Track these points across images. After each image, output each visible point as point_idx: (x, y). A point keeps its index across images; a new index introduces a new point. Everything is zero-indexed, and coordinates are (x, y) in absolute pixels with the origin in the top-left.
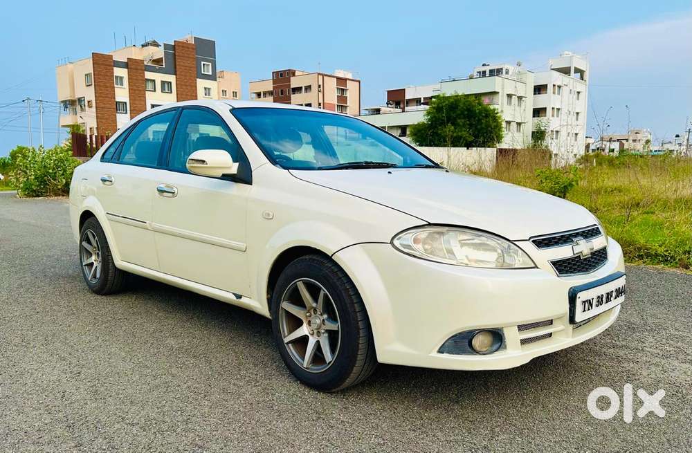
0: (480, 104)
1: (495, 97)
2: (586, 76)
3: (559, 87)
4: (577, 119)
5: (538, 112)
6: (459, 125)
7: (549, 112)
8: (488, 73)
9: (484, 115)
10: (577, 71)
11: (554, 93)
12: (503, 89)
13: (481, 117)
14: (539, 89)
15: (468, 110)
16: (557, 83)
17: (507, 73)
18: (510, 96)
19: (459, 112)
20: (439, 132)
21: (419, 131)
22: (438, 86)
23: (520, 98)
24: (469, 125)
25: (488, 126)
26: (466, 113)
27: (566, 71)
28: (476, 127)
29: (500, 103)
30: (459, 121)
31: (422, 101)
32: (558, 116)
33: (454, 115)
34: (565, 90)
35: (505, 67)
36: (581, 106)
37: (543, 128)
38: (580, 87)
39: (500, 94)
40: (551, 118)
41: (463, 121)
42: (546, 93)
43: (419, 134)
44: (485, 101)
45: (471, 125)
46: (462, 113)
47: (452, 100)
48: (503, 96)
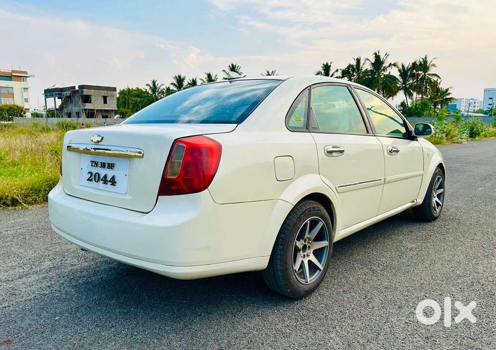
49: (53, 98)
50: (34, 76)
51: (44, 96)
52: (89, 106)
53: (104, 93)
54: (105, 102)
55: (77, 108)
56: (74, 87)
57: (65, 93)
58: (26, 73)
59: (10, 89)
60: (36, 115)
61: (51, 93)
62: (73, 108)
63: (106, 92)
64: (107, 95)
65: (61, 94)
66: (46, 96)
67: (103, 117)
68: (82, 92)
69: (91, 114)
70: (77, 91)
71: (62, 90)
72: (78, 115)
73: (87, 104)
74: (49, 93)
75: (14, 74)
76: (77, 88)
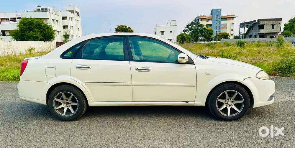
0: (43, 23)
1: (48, 20)
2: (80, 14)
3: (71, 18)
4: (79, 31)
5: (65, 27)
6: (35, 31)
7: (69, 27)
8: (41, 10)
9: (46, 27)
10: (76, 12)
11: (70, 20)
12: (50, 17)
13: (45, 29)
14: (64, 18)
15: (39, 25)
16: (71, 17)
17: (49, 11)
18: (53, 20)
19: (35, 26)
20: (27, 34)
21: (16, 33)
22: (20, 13)
23: (57, 21)
24: (40, 31)
25: (49, 32)
26: (38, 26)
27: (72, 12)
28: (43, 33)
29: (50, 23)
30: (35, 30)
31: (10, 20)
32: (72, 29)
33: (32, 27)
34: (73, 19)
35: (48, 8)
36: (79, 25)
37: (68, 34)
38: (78, 18)
39: (50, 19)
40: (70, 30)
41: (37, 29)
42: (67, 20)
43: (16, 35)
44: (44, 21)
45: (41, 32)
46: (36, 26)
47: (29, 20)
48: (51, 20)
49: (244, 28)
50: (238, 17)
51: (239, 27)
52: (262, 31)
53: (272, 23)
54: (273, 28)
55: (255, 33)
56: (255, 21)
57: (250, 24)
58: (234, 15)
59: (225, 25)
60: (236, 37)
61: (243, 25)
62: (253, 33)
63: (274, 22)
64: (275, 24)
65: (248, 25)
66: (240, 27)
67: (271, 37)
68: (259, 23)
69: (262, 36)
70: (257, 23)
71: (248, 23)
72: (255, 36)
73: (261, 30)
74: (242, 25)
75: (228, 17)
76: (257, 21)
